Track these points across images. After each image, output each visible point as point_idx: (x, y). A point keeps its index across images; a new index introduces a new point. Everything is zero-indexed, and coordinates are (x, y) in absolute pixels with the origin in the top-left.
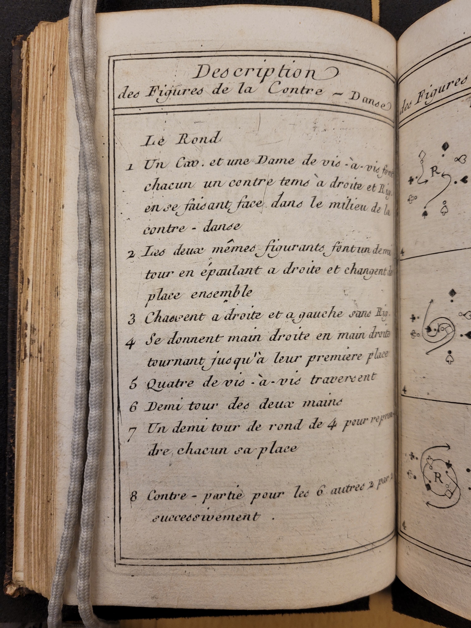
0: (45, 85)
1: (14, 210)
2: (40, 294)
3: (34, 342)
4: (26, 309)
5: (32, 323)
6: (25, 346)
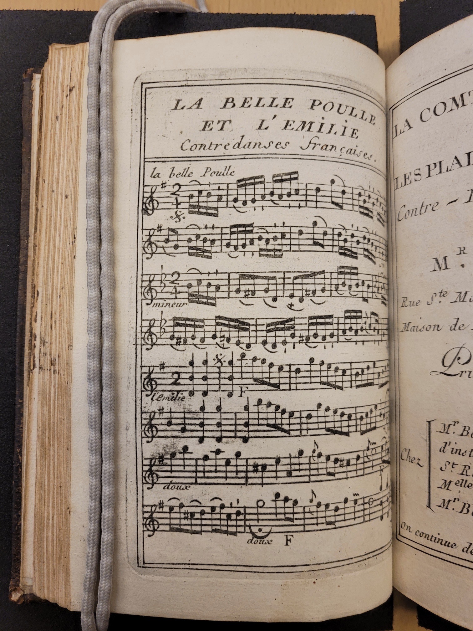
0: (59, 106)
1: (23, 230)
2: (52, 308)
3: (44, 354)
4: (36, 321)
5: (43, 335)
6: (34, 357)
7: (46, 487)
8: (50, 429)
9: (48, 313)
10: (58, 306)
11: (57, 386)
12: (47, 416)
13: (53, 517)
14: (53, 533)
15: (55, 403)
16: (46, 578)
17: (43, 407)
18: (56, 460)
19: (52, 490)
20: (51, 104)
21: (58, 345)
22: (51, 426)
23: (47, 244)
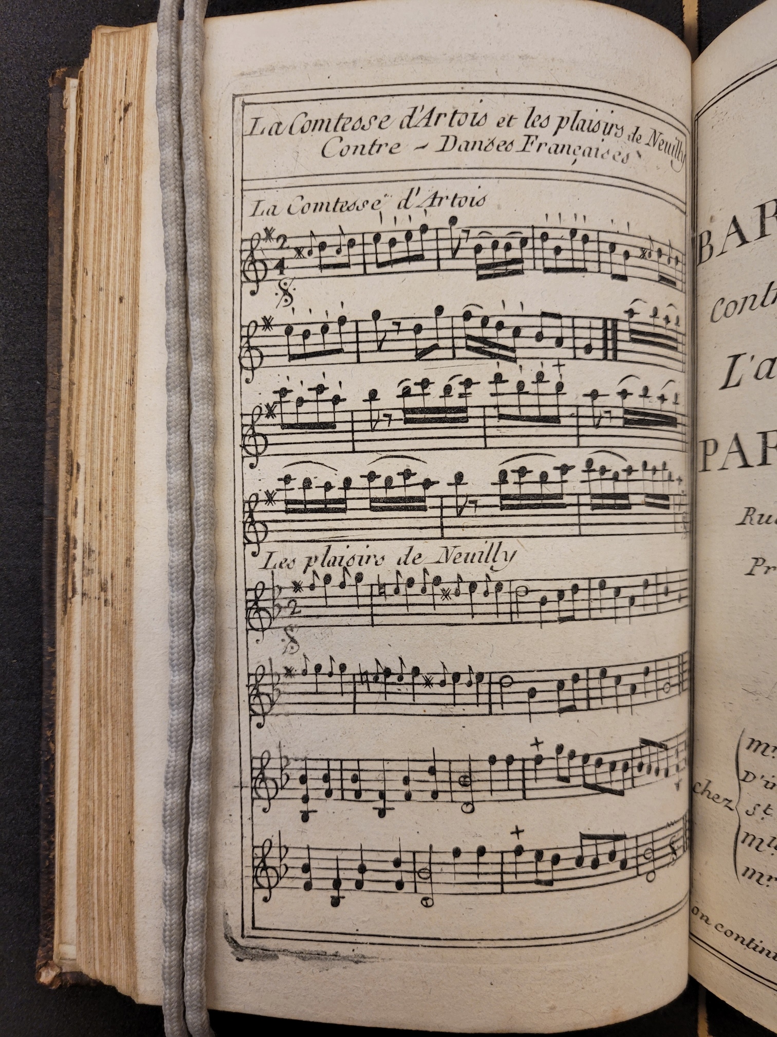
0: (109, 137)
1: (52, 355)
2: (101, 493)
3: (90, 571)
4: (75, 514)
5: (87, 540)
6: (74, 577)
7: (96, 795)
8: (99, 698)
9: (94, 502)
10: (110, 489)
11: (110, 626)
12: (96, 676)
13: (107, 845)
14: (106, 872)
15: (106, 655)
16: (97, 945)
17: (88, 660)
18: (110, 751)
19: (104, 799)
20: (96, 135)
21: (110, 556)
22: (102, 693)
23: (92, 381)
